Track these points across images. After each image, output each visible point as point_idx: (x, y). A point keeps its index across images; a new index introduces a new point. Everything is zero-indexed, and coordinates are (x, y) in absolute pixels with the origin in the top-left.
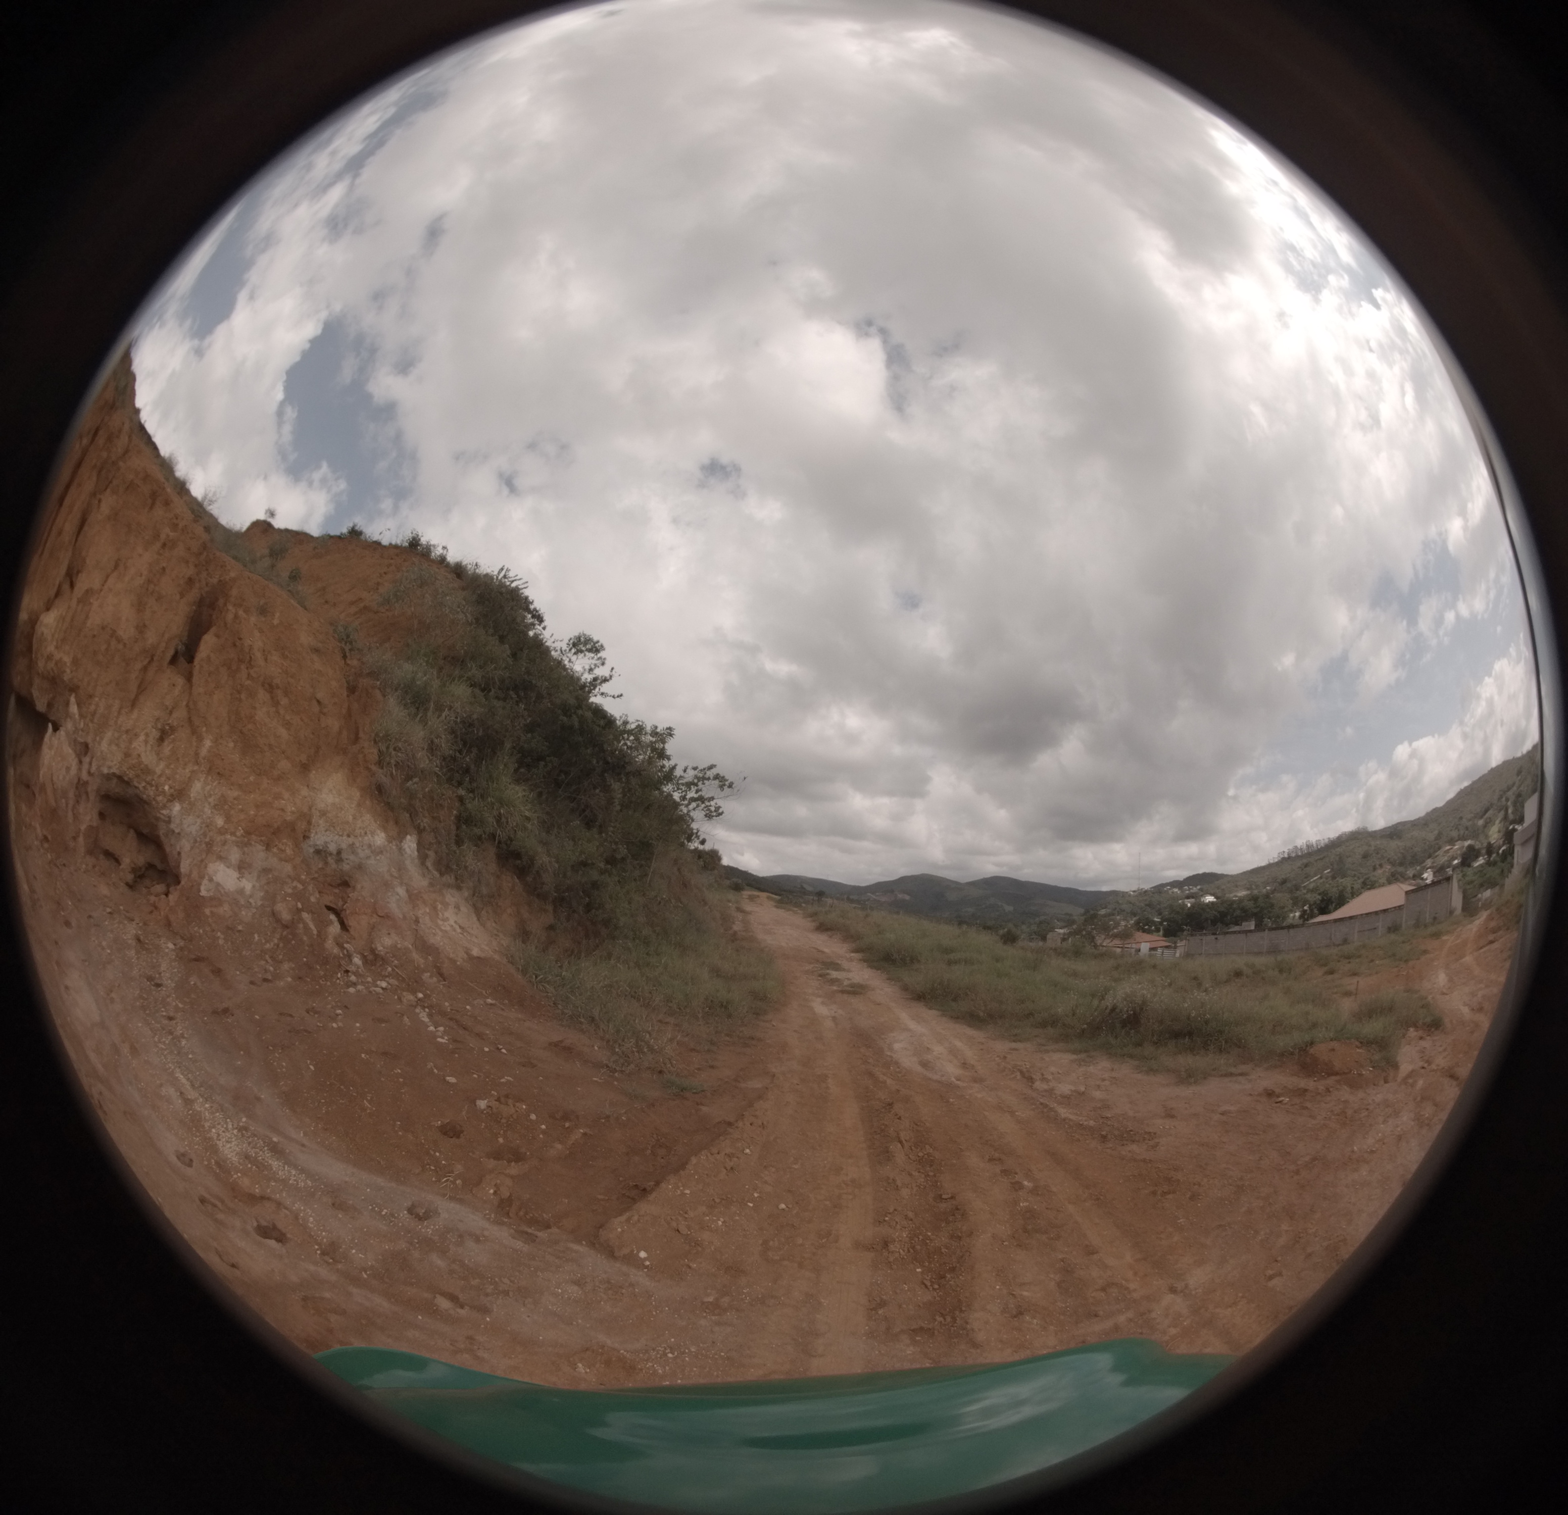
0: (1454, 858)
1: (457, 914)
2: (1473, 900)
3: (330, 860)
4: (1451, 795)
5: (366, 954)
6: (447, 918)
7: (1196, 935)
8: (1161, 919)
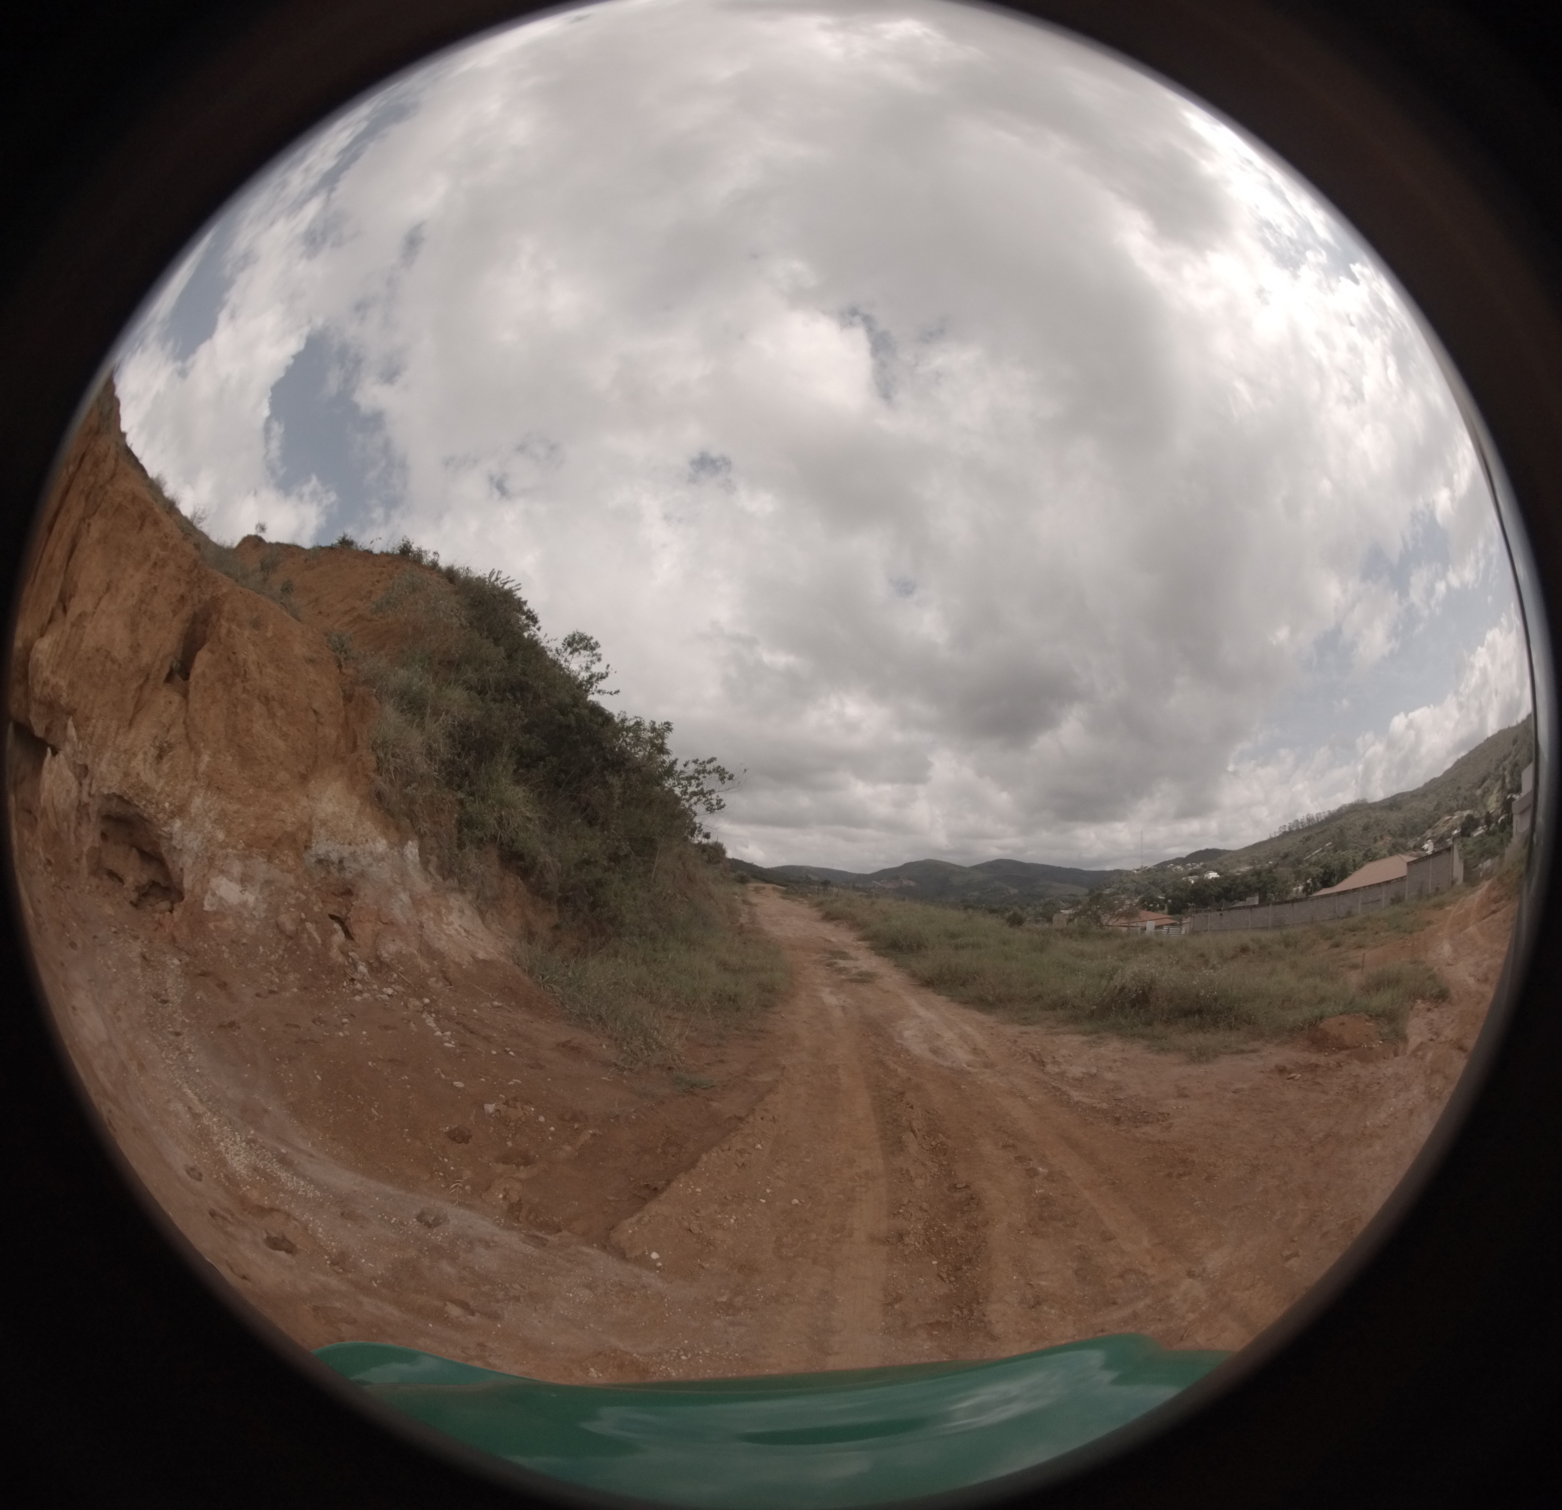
0: (1454, 828)
1: (461, 917)
2: (1474, 870)
3: (333, 870)
4: (1449, 765)
5: (371, 961)
6: (452, 922)
7: (1200, 911)
8: (1165, 896)
